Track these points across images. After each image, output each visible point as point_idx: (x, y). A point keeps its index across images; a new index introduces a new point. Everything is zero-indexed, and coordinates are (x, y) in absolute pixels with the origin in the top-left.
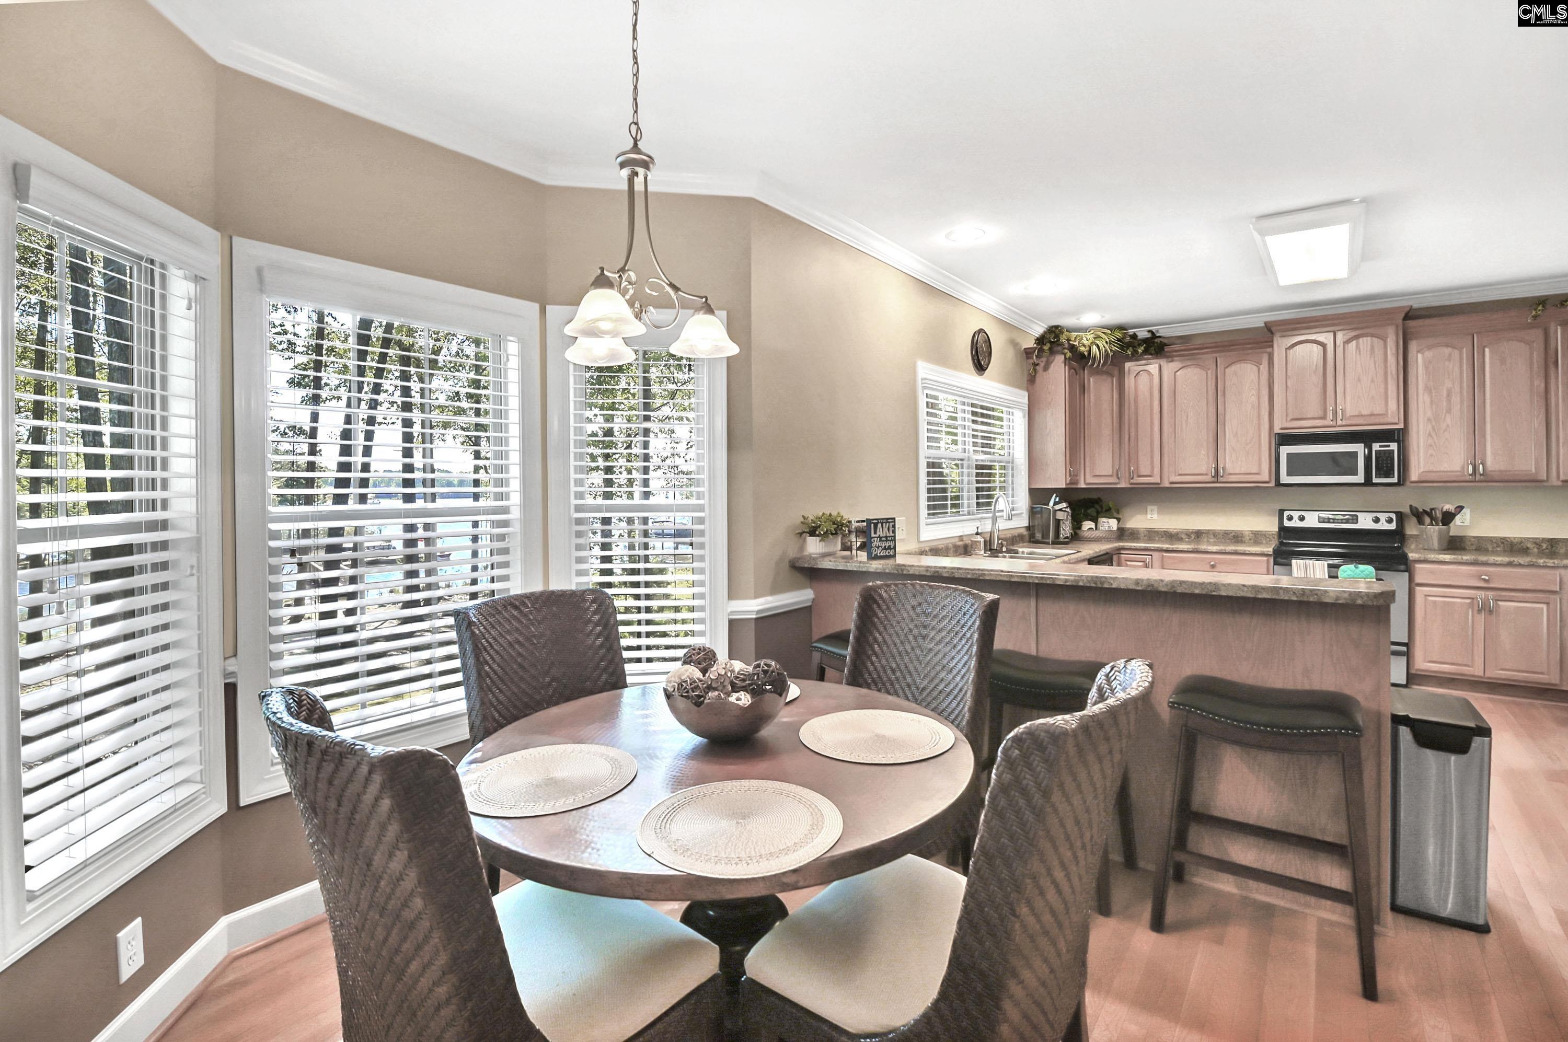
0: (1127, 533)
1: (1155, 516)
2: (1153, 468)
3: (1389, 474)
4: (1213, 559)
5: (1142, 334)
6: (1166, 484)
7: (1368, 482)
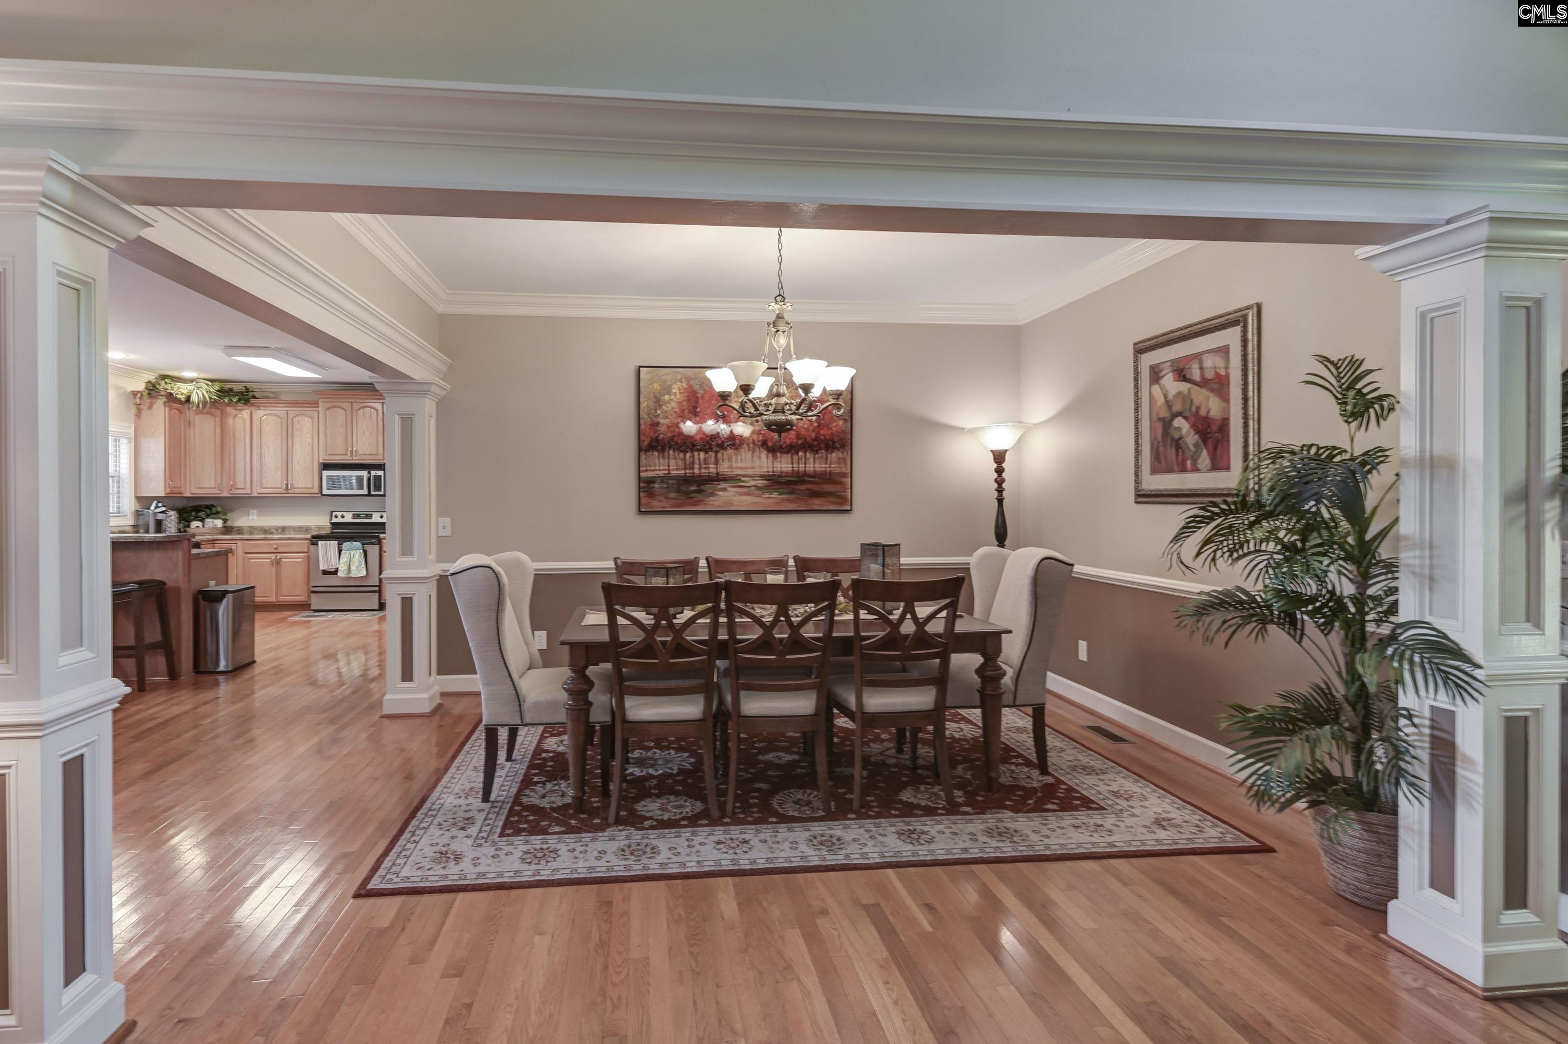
0: (235, 530)
1: (255, 518)
2: (245, 483)
3: (379, 490)
4: (275, 544)
5: (238, 388)
6: (255, 494)
7: (369, 495)
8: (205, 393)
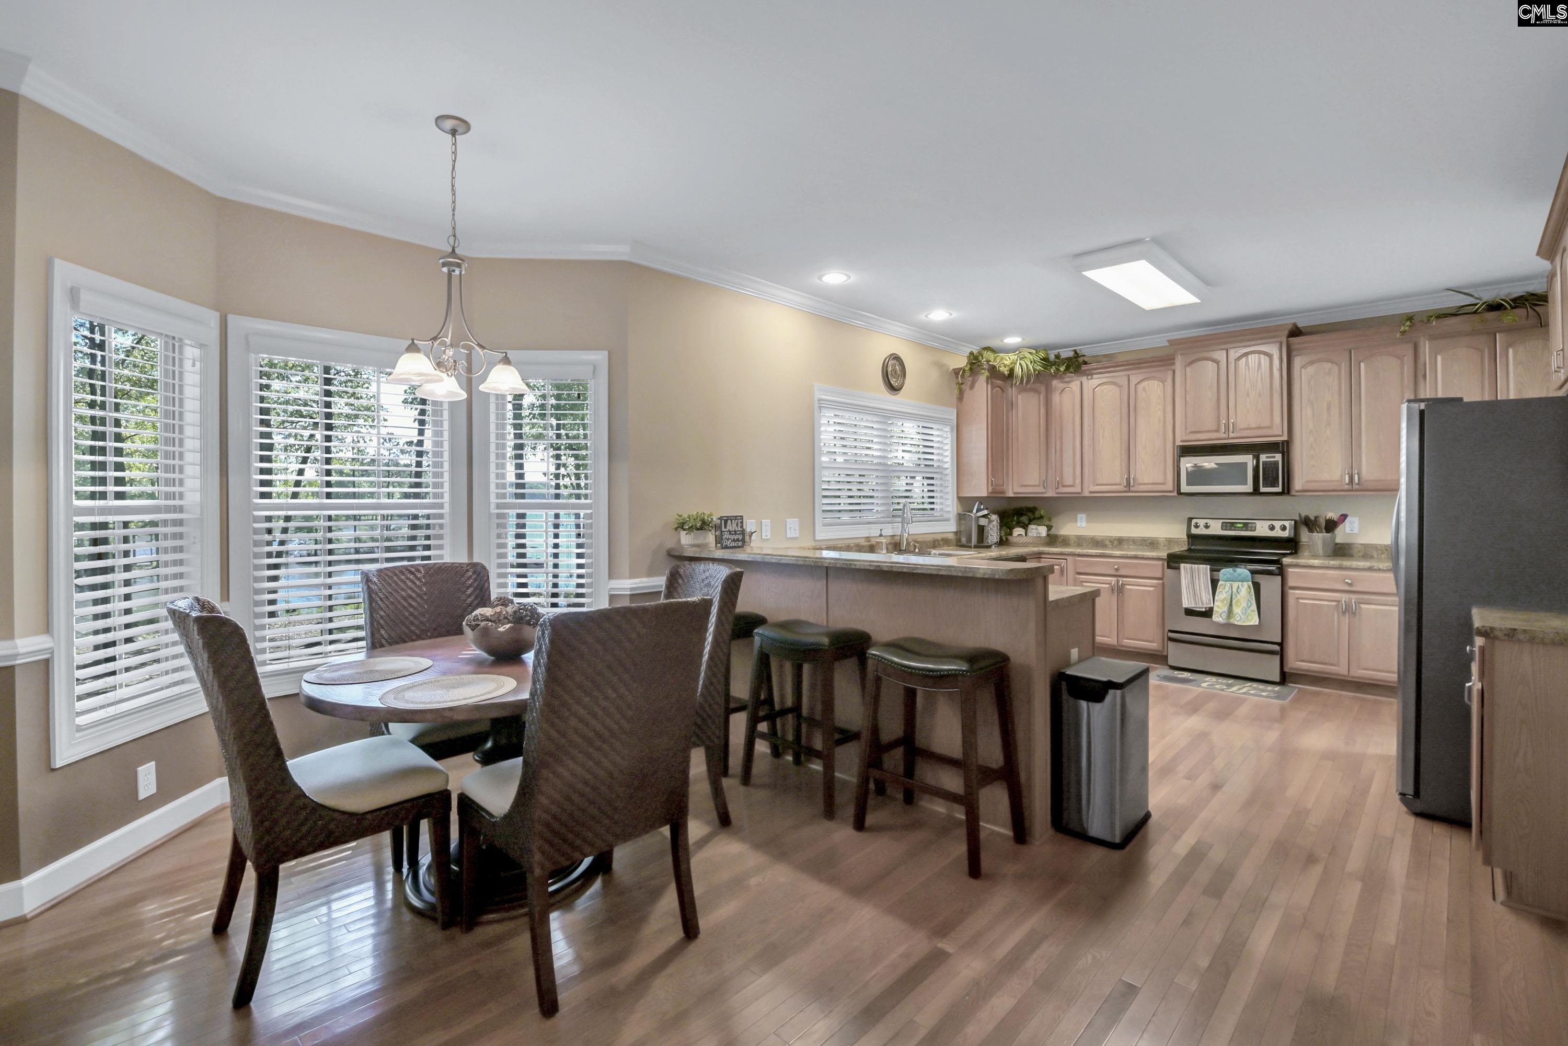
0: (1060, 540)
1: (1084, 524)
2: (1074, 480)
3: (1274, 483)
4: (1116, 563)
5: (1066, 353)
6: (1086, 494)
7: (1256, 491)
8: (1029, 363)
